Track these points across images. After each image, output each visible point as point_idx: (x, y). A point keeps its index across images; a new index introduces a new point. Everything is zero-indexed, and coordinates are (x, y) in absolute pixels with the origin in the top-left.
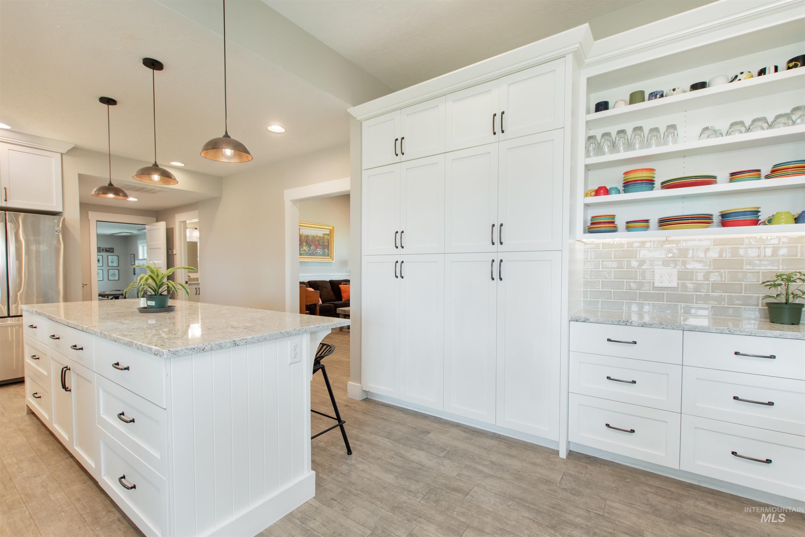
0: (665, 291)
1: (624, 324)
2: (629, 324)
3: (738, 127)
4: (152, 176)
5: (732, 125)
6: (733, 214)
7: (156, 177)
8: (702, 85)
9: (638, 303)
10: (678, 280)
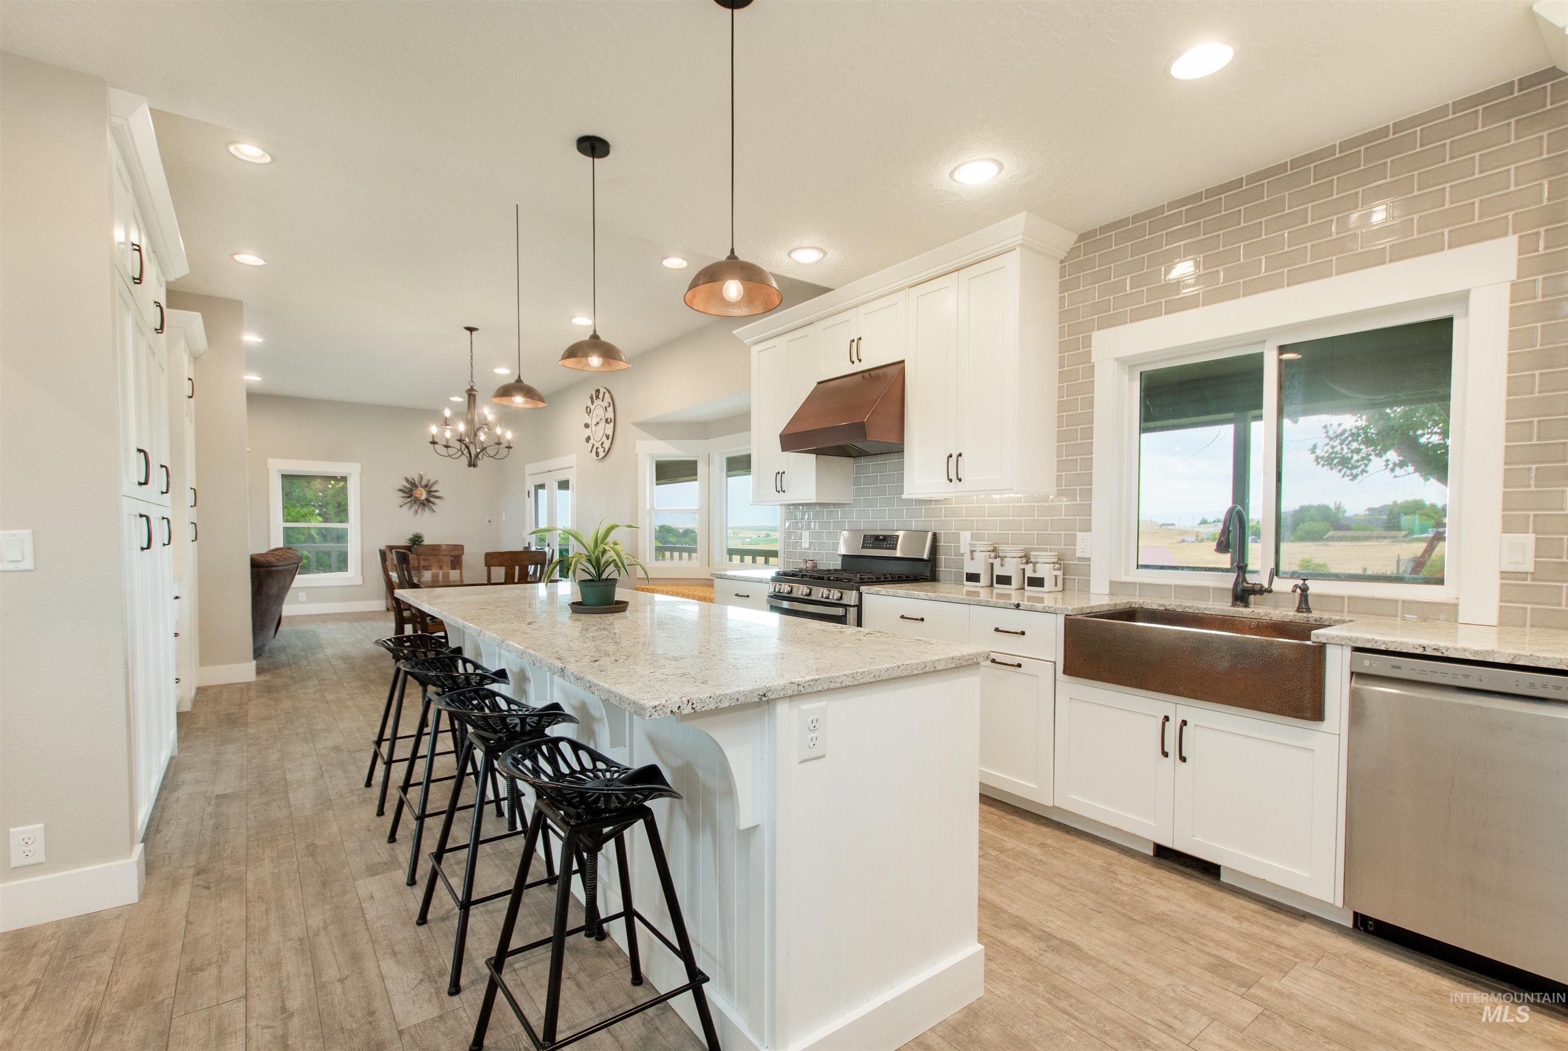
4: (589, 358)
7: (595, 361)
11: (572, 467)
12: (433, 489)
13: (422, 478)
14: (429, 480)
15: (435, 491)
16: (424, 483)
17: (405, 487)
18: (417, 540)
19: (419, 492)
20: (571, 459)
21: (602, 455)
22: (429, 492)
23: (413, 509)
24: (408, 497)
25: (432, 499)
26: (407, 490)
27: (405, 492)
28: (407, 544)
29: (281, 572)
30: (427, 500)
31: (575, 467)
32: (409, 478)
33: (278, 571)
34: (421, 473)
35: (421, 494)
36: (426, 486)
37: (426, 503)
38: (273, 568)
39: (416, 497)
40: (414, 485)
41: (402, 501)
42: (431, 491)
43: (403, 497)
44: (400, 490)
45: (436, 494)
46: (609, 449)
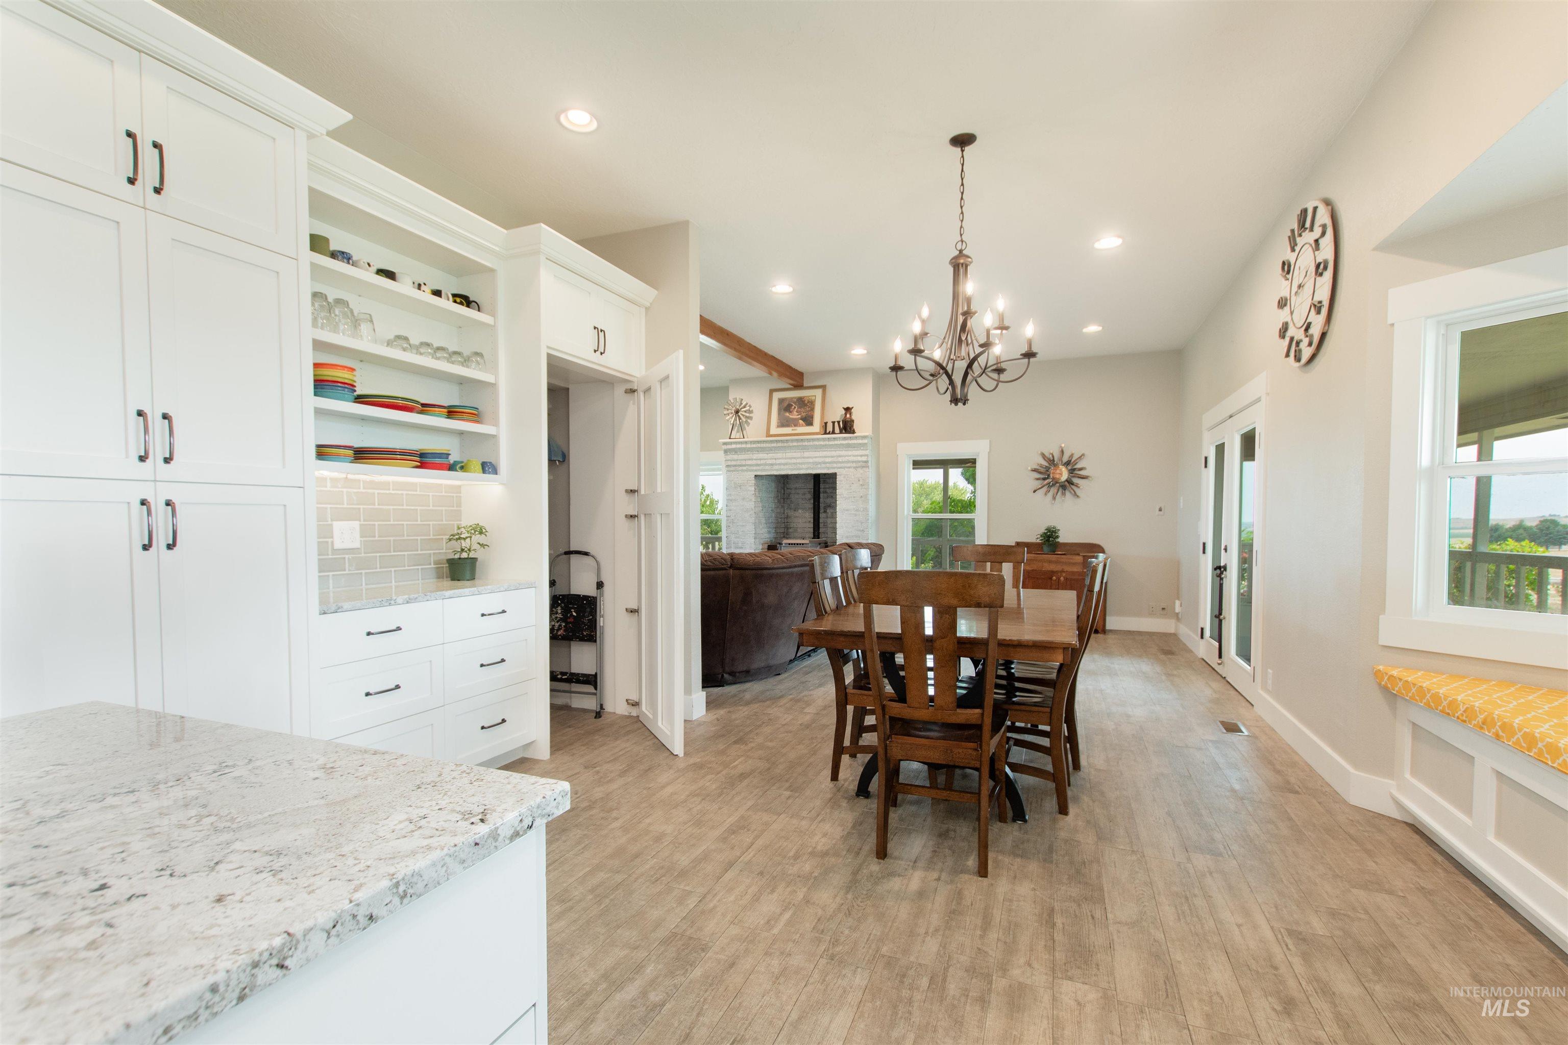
0: (347, 554)
1: (388, 604)
2: (393, 602)
3: (401, 342)
5: (398, 337)
6: (430, 456)
8: (390, 275)
9: (348, 574)
10: (361, 537)
11: (1258, 400)
12: (1078, 466)
13: (1062, 452)
14: (1072, 455)
15: (1081, 469)
16: (1065, 459)
17: (1041, 466)
18: (1050, 536)
19: (1058, 471)
20: (1257, 386)
21: (1307, 353)
22: (1072, 471)
23: (1050, 494)
24: (1044, 479)
25: (1075, 480)
26: (1042, 470)
27: (1040, 473)
28: (1038, 541)
29: (779, 576)
30: (1069, 482)
31: (1263, 399)
32: (1047, 454)
33: (771, 576)
34: (1063, 445)
35: (1061, 474)
36: (1067, 464)
37: (1067, 486)
38: (765, 572)
39: (1053, 479)
40: (1052, 462)
41: (1038, 484)
42: (1074, 470)
43: (1038, 479)
44: (1035, 470)
45: (1082, 473)
46: (1323, 335)
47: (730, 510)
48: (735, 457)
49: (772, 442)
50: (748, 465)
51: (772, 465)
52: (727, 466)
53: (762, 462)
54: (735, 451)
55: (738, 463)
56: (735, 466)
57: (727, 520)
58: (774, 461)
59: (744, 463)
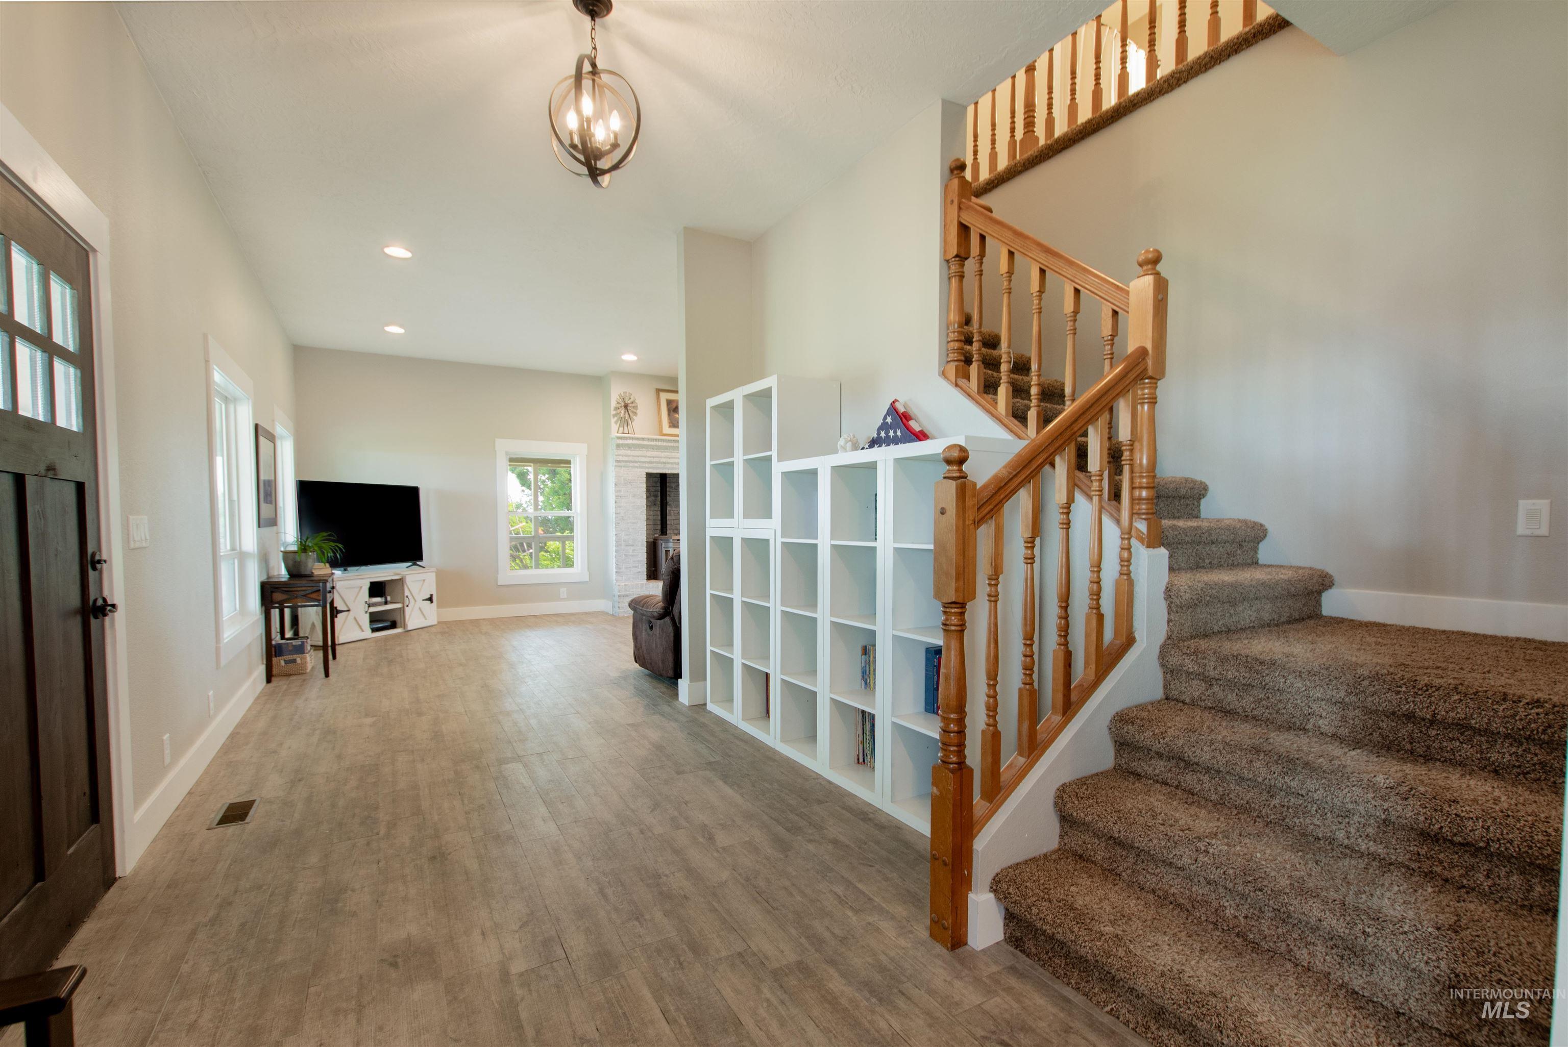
47: (620, 507)
48: (629, 452)
49: (662, 440)
50: (640, 462)
51: (665, 463)
52: (617, 461)
53: (655, 460)
54: (629, 447)
55: (631, 459)
56: (626, 461)
57: (616, 517)
58: (668, 460)
59: (636, 459)
